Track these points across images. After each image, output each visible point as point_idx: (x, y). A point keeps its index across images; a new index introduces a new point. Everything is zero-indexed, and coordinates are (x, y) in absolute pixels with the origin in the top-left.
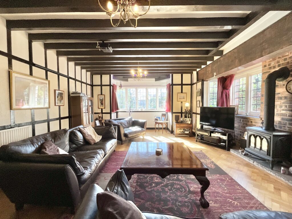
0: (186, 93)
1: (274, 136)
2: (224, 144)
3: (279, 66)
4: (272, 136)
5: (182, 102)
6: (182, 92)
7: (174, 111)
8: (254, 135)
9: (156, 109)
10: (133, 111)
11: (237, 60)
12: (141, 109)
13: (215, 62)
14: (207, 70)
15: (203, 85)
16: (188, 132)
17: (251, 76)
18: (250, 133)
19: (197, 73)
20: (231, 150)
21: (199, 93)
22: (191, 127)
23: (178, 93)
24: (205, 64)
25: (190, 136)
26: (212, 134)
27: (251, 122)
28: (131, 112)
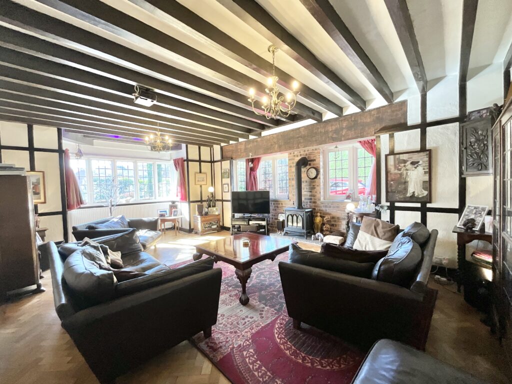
0: (205, 173)
1: (306, 212)
2: (264, 230)
3: (301, 155)
4: (304, 213)
5: (201, 186)
6: (200, 172)
7: (191, 200)
8: (291, 215)
9: (154, 198)
10: (118, 204)
11: (277, 146)
12: (126, 201)
13: (250, 142)
14: (239, 148)
15: (231, 164)
16: (216, 226)
17: (276, 159)
18: (288, 213)
19: (222, 148)
20: (271, 234)
21: (228, 174)
22: (219, 219)
23: (196, 173)
24: (237, 140)
25: (218, 232)
26: (250, 222)
27: (282, 204)
28: (113, 206)
